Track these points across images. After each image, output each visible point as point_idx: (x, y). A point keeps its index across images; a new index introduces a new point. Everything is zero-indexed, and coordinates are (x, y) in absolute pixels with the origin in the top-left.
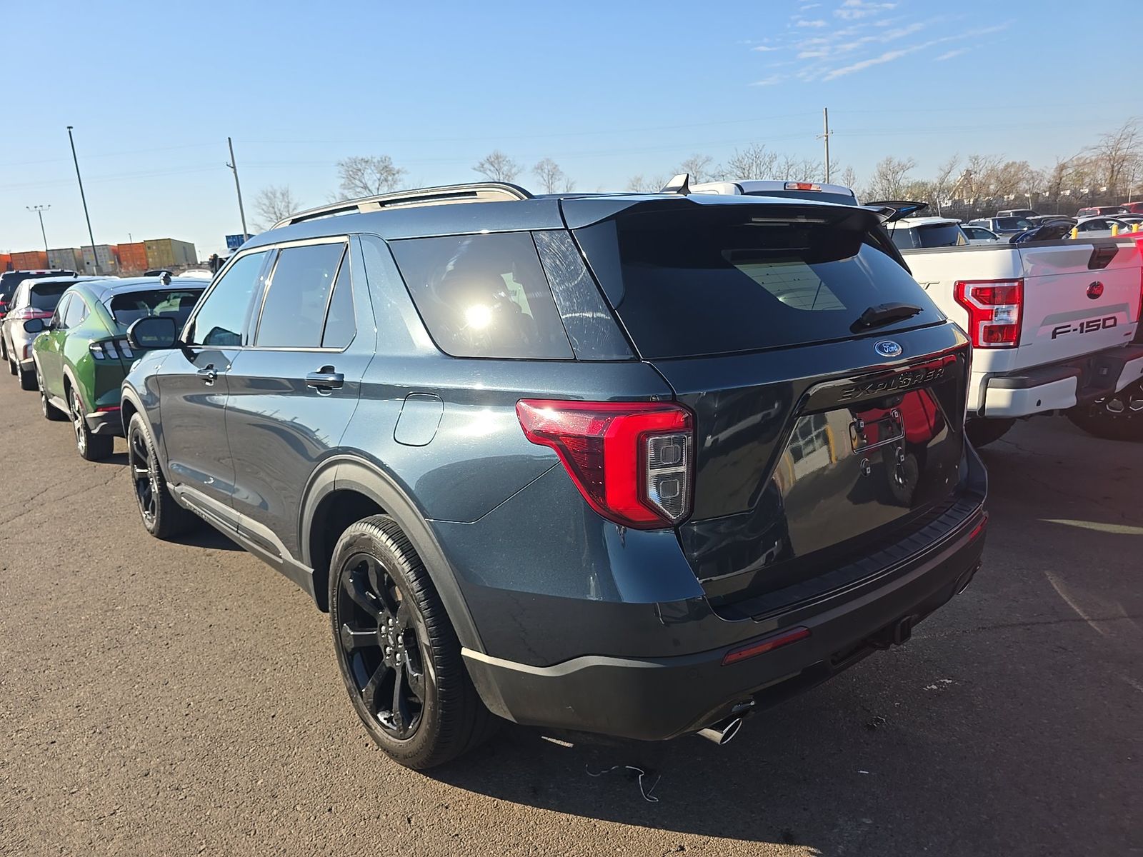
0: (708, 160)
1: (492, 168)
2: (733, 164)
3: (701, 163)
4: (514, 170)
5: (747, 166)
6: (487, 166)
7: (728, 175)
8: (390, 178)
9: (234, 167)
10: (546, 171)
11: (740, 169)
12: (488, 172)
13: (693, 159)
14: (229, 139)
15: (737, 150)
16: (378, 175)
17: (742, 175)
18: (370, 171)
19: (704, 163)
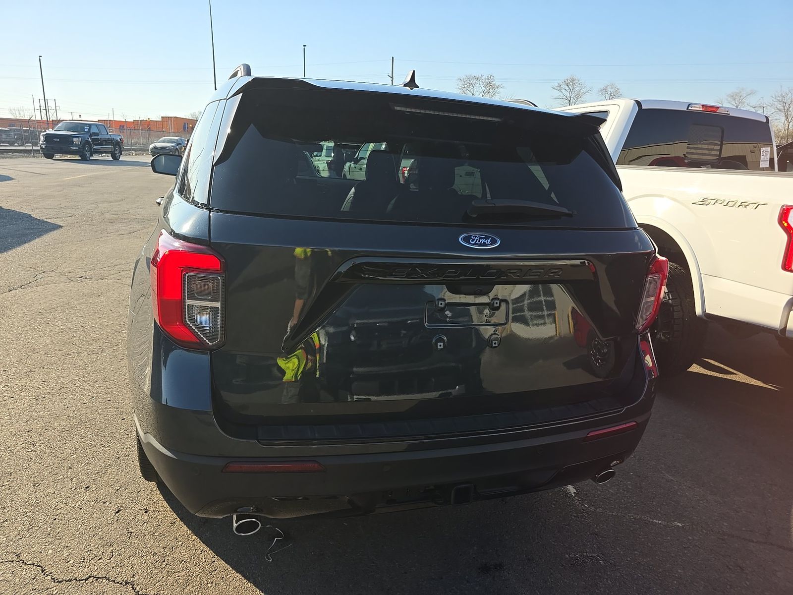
0: (752, 93)
1: (567, 88)
2: (776, 98)
3: (744, 95)
4: (583, 90)
5: (789, 101)
6: (564, 86)
7: (768, 107)
8: (491, 91)
9: (392, 77)
10: (609, 93)
11: (781, 103)
12: (564, 91)
13: (737, 91)
14: (393, 58)
15: (781, 86)
16: (484, 88)
17: (782, 108)
18: (478, 85)
19: (748, 95)
